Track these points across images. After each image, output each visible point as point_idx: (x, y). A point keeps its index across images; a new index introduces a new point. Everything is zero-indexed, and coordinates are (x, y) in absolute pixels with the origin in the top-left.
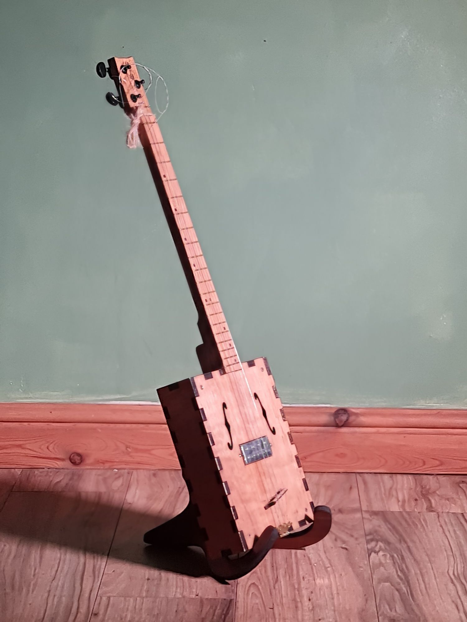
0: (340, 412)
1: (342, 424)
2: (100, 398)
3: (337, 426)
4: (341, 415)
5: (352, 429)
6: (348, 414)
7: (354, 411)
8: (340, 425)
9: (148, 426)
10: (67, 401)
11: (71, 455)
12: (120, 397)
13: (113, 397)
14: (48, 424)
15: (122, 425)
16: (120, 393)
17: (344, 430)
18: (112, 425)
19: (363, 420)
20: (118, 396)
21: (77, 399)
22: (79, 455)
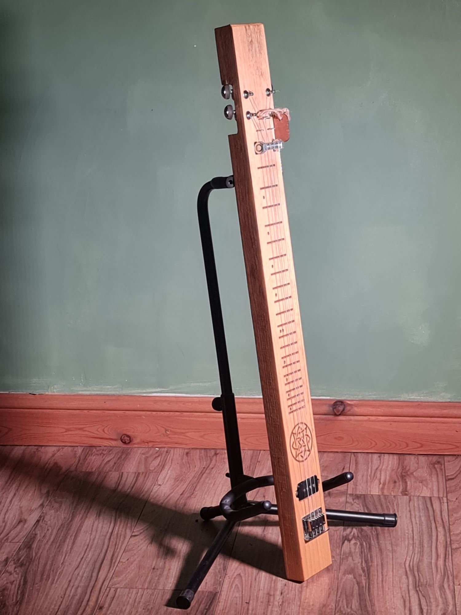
0: (338, 403)
1: (339, 413)
2: (144, 391)
3: (336, 415)
4: (338, 406)
5: (348, 418)
6: (344, 405)
7: (349, 402)
8: (338, 414)
9: (183, 414)
10: (118, 393)
11: (122, 436)
12: (160, 390)
13: (154, 390)
14: (103, 412)
15: (162, 413)
16: (160, 387)
17: (341, 418)
18: (154, 413)
19: (356, 410)
20: (159, 390)
21: (126, 392)
22: (128, 436)
